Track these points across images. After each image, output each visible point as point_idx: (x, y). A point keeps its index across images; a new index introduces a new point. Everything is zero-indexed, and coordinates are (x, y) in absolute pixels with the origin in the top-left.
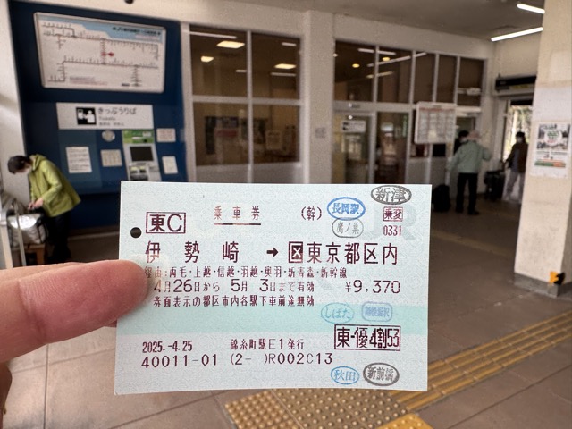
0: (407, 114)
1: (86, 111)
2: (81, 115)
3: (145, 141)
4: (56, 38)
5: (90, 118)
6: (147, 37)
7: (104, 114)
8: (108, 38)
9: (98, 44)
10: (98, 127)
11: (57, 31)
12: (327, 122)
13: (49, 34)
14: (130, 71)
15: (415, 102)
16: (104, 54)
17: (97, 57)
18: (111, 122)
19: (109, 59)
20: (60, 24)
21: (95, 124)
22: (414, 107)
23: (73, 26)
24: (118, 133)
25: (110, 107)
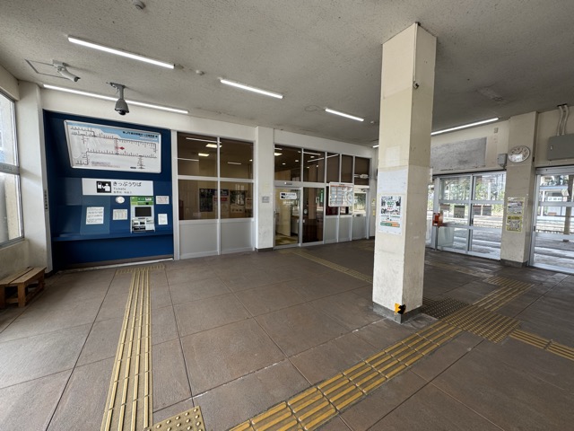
0: (323, 189)
1: (104, 184)
2: (100, 186)
3: (147, 204)
4: (81, 137)
5: (107, 188)
6: (148, 138)
7: (118, 186)
8: (119, 138)
9: (112, 142)
10: (112, 194)
11: (81, 132)
12: (270, 193)
13: (75, 134)
14: (137, 159)
15: (328, 182)
16: (117, 148)
17: (112, 149)
18: (123, 191)
19: (120, 151)
20: (84, 128)
21: (110, 192)
22: (327, 185)
23: (93, 129)
24: (127, 198)
25: (122, 181)
